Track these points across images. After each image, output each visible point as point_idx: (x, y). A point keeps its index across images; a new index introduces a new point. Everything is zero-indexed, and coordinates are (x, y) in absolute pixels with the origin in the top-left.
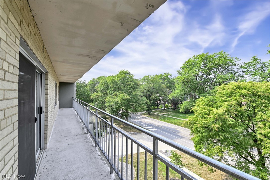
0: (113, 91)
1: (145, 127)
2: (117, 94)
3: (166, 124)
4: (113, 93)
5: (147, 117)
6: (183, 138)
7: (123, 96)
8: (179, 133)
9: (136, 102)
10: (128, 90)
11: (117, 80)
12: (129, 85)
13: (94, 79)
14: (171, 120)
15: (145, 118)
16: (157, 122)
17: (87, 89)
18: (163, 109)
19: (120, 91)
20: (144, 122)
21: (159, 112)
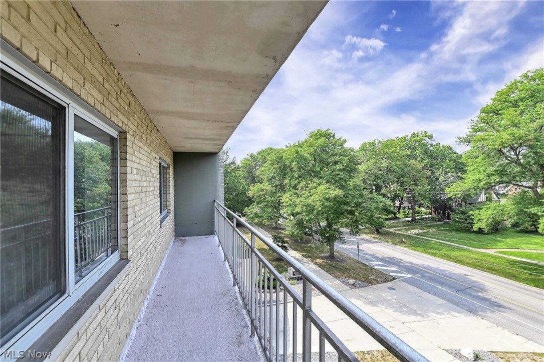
0: (298, 178)
1: (377, 265)
2: (309, 185)
3: (432, 261)
4: (299, 183)
5: (375, 238)
6: (505, 308)
7: (326, 191)
8: (486, 291)
9: (358, 205)
10: (335, 175)
11: (306, 153)
12: (336, 163)
13: (252, 156)
14: (444, 251)
15: (368, 241)
16: (405, 255)
17: (239, 176)
18: (410, 219)
19: (316, 180)
20: (372, 253)
21: (400, 227)
